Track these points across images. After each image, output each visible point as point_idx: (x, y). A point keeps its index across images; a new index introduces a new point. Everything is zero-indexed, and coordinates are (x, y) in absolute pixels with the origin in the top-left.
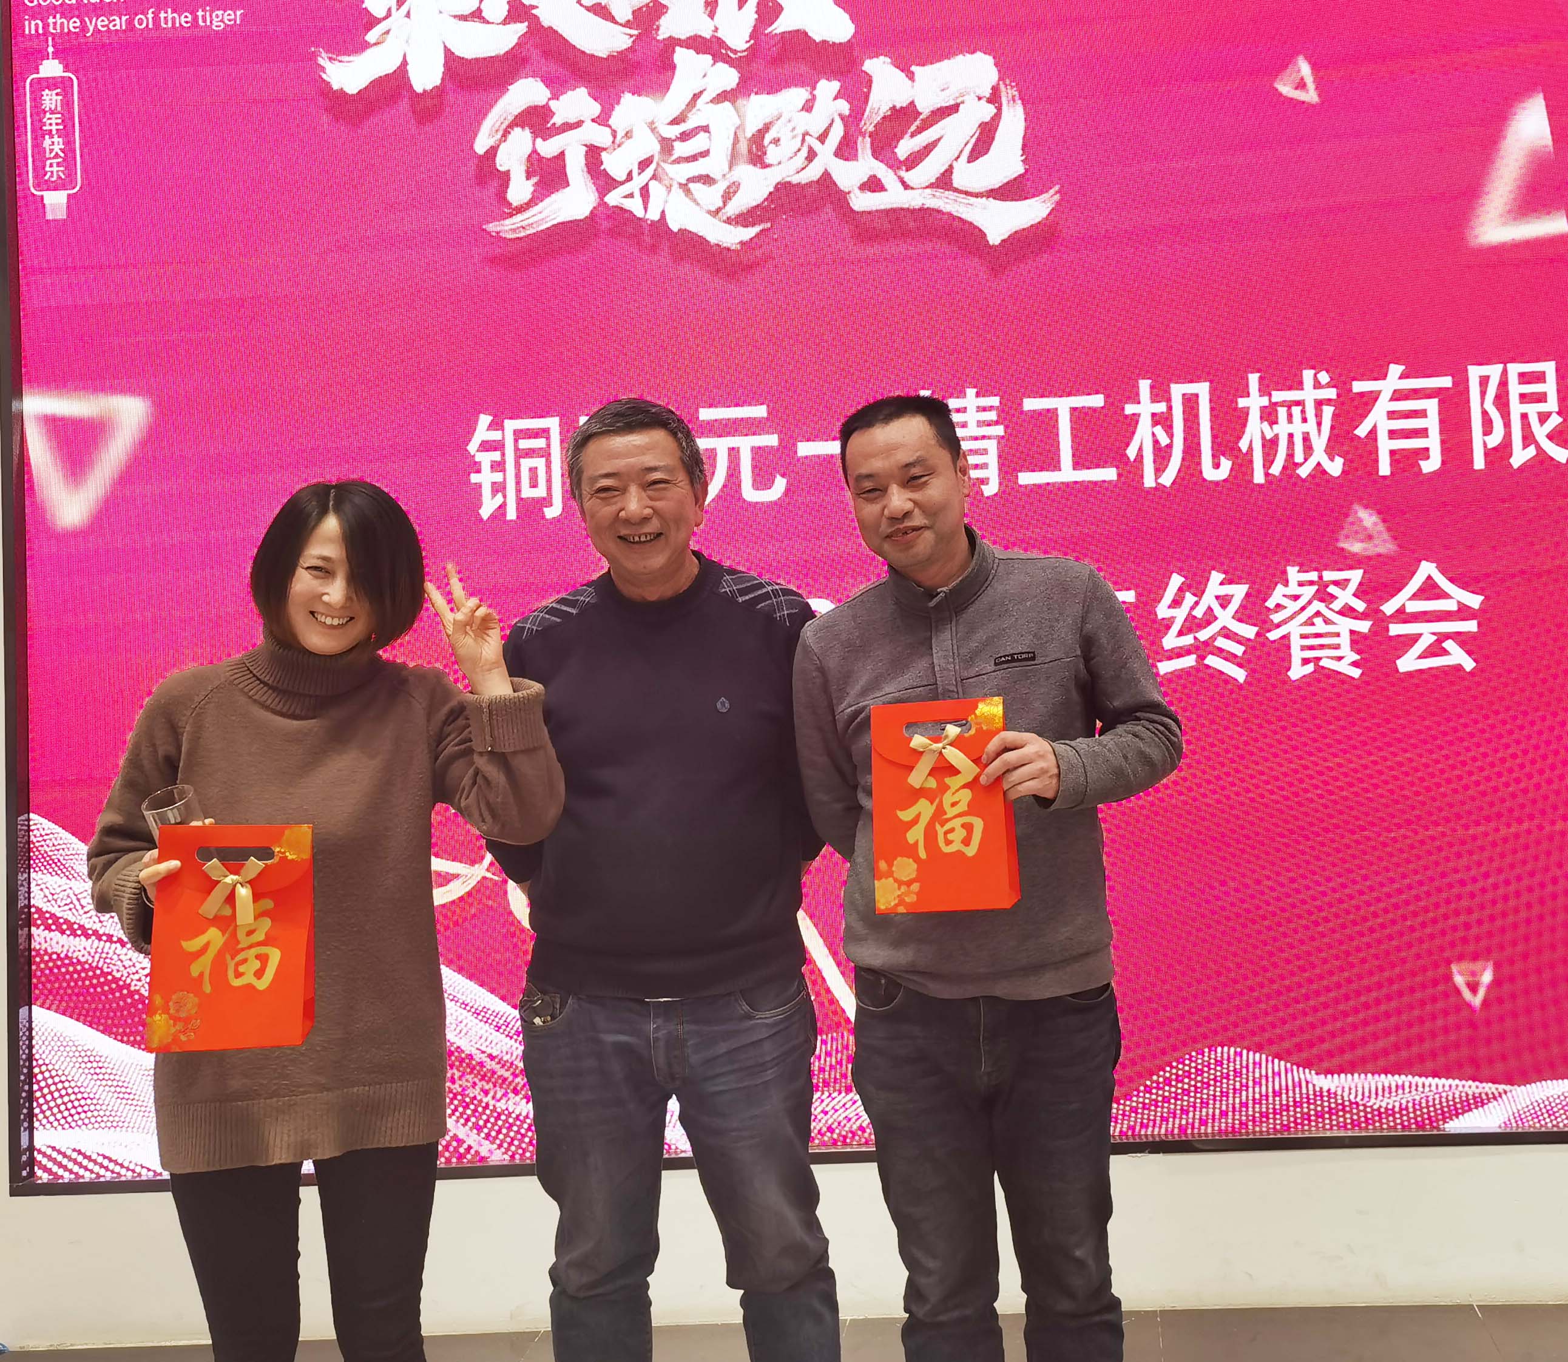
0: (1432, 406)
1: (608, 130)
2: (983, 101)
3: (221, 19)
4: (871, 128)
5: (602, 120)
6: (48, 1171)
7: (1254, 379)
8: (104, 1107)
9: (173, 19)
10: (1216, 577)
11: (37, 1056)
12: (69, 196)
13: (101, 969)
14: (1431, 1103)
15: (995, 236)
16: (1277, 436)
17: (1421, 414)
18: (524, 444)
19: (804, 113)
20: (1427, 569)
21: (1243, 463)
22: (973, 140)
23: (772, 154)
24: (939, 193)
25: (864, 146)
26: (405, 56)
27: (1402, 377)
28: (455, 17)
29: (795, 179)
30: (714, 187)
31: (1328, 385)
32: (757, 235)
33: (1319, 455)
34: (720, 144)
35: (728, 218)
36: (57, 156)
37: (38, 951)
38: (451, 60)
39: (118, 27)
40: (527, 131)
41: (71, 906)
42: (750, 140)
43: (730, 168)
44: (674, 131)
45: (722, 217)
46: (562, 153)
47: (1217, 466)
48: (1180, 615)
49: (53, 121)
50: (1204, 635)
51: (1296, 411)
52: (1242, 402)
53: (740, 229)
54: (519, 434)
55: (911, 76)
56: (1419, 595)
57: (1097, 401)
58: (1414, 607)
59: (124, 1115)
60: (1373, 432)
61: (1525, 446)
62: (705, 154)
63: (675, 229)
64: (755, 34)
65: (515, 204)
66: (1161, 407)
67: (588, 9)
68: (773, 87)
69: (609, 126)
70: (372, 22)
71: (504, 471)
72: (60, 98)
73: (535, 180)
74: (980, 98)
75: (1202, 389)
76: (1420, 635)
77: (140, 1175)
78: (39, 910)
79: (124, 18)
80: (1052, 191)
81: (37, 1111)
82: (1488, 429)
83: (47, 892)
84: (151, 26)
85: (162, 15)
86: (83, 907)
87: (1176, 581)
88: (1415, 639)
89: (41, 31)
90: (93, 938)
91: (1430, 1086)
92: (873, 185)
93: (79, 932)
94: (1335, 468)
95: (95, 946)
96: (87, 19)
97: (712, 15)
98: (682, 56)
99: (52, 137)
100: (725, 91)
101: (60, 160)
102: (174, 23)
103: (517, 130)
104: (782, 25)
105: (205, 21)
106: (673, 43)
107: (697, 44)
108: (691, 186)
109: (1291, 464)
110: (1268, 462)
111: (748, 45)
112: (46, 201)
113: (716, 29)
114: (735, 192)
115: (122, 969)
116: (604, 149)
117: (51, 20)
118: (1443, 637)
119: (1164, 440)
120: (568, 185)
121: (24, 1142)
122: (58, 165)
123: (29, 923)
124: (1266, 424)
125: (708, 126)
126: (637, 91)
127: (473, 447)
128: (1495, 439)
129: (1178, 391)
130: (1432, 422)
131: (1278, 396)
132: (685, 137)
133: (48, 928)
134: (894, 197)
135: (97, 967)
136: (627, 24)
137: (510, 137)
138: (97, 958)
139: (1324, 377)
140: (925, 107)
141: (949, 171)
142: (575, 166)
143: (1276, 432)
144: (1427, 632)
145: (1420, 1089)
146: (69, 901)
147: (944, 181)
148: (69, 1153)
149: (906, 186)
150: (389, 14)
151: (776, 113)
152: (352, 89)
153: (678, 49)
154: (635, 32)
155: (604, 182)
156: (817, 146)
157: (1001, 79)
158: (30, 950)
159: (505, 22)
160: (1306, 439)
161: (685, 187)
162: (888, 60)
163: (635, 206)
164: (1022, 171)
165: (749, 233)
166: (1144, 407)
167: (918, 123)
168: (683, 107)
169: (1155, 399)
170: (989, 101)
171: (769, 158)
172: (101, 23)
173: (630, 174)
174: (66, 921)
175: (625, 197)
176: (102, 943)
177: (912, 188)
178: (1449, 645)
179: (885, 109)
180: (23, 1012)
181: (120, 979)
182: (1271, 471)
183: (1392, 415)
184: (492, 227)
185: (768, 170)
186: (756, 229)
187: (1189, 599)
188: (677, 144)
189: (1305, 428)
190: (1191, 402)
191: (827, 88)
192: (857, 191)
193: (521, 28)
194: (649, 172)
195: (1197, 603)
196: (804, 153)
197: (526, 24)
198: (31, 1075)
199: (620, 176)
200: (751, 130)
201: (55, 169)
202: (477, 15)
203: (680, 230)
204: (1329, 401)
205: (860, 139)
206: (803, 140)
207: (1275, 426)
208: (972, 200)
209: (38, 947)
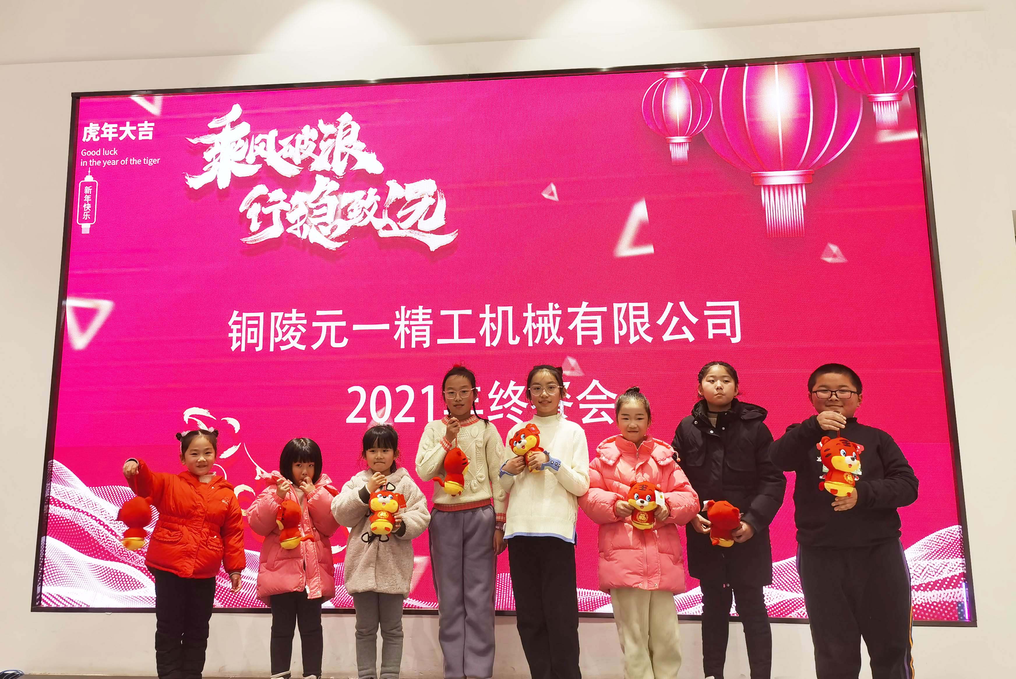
0: (599, 318)
1: (289, 205)
2: (431, 198)
3: (152, 162)
4: (388, 206)
5: (287, 200)
6: (47, 603)
7: (530, 306)
8: (70, 578)
9: (135, 162)
10: (512, 383)
11: (46, 557)
12: (91, 225)
13: (74, 522)
14: (590, 601)
15: (433, 249)
16: (538, 328)
17: (595, 321)
18: (250, 322)
19: (363, 200)
20: (595, 383)
21: (524, 338)
22: (426, 212)
23: (350, 215)
24: (413, 231)
25: (385, 213)
26: (216, 176)
27: (588, 306)
28: (236, 162)
29: (358, 225)
30: (328, 227)
31: (558, 309)
32: (343, 245)
33: (554, 336)
34: (330, 211)
35: (332, 239)
36: (88, 210)
37: (51, 514)
38: (234, 178)
39: (114, 164)
40: (259, 204)
41: (65, 497)
42: (342, 209)
43: (335, 219)
44: (314, 205)
45: (330, 238)
46: (272, 213)
47: (514, 339)
48: (498, 397)
49: (88, 198)
50: (506, 406)
51: (546, 318)
52: (525, 315)
53: (336, 243)
54: (249, 319)
55: (404, 187)
56: (591, 393)
57: (469, 312)
58: (589, 397)
59: (77, 581)
60: (576, 327)
61: (635, 335)
62: (325, 214)
63: (312, 242)
64: (346, 170)
65: (253, 231)
66: (494, 315)
67: (284, 159)
68: (352, 190)
69: (290, 203)
70: (206, 163)
71: (241, 332)
72: (91, 189)
73: (261, 222)
74: (429, 196)
75: (510, 309)
76: (592, 409)
77: (81, 606)
78: (53, 498)
79: (117, 161)
80: (455, 232)
81: (44, 578)
82: (620, 328)
83: (57, 491)
84: (126, 164)
85: (131, 160)
86: (70, 497)
87: (497, 384)
88: (590, 410)
89: (86, 165)
90: (72, 510)
91: (590, 593)
92: (388, 227)
93: (67, 507)
94: (560, 341)
95: (73, 513)
96: (104, 161)
97: (330, 163)
98: (318, 178)
99: (87, 203)
100: (334, 191)
101: (89, 212)
102: (135, 163)
103: (255, 204)
104: (357, 167)
105: (146, 162)
106: (315, 173)
107: (324, 173)
108: (319, 226)
109: (543, 339)
110: (534, 338)
111: (343, 174)
112: (82, 227)
113: (332, 168)
114: (335, 229)
115: (82, 522)
116: (287, 211)
117: (90, 161)
118: (600, 410)
119: (494, 328)
120: (272, 224)
121: (38, 591)
122: (88, 214)
123: (49, 503)
124: (534, 323)
125: (326, 204)
126: (301, 191)
127: (230, 323)
128: (623, 333)
129: (500, 309)
130: (599, 325)
131: (539, 312)
132: (318, 208)
133: (56, 505)
134: (395, 232)
135: (72, 522)
136: (299, 165)
137: (253, 207)
138: (73, 518)
139: (557, 306)
140: (409, 199)
141: (417, 223)
142: (276, 218)
143: (537, 326)
144: (595, 408)
145: (586, 594)
146: (64, 495)
147: (415, 227)
148: (55, 596)
149: (400, 228)
150: (212, 160)
151: (353, 200)
152: (196, 187)
153: (317, 175)
154: (302, 168)
155: (286, 224)
156: (367, 212)
157: (438, 189)
158: (48, 514)
159: (254, 164)
160: (549, 329)
161: (317, 227)
162: (396, 181)
163: (298, 233)
164: (444, 224)
165: (339, 245)
166: (487, 315)
167: (406, 204)
168: (318, 196)
169: (491, 313)
170: (433, 197)
171: (349, 217)
172: (108, 163)
173: (296, 221)
174: (63, 503)
175: (294, 230)
176: (75, 512)
177: (403, 229)
178: (603, 413)
179: (393, 200)
180: (43, 538)
181: (81, 527)
182: (535, 342)
183: (583, 322)
184: (244, 240)
185: (349, 221)
186: (343, 243)
187: (502, 391)
188: (314, 210)
189: (549, 325)
190: (505, 313)
191: (372, 191)
192: (381, 230)
193: (260, 166)
194: (304, 220)
195: (504, 393)
196: (363, 214)
197: (262, 165)
198: (43, 564)
199: (292, 222)
200: (343, 206)
201: (87, 215)
202: (244, 161)
203: (314, 243)
204: (559, 316)
205: (384, 210)
206: (362, 210)
207: (537, 324)
208: (425, 234)
209: (51, 513)
